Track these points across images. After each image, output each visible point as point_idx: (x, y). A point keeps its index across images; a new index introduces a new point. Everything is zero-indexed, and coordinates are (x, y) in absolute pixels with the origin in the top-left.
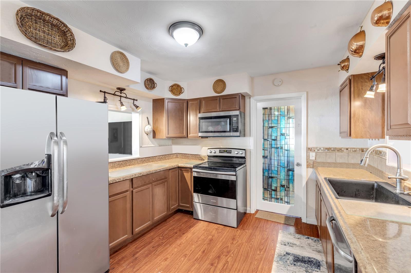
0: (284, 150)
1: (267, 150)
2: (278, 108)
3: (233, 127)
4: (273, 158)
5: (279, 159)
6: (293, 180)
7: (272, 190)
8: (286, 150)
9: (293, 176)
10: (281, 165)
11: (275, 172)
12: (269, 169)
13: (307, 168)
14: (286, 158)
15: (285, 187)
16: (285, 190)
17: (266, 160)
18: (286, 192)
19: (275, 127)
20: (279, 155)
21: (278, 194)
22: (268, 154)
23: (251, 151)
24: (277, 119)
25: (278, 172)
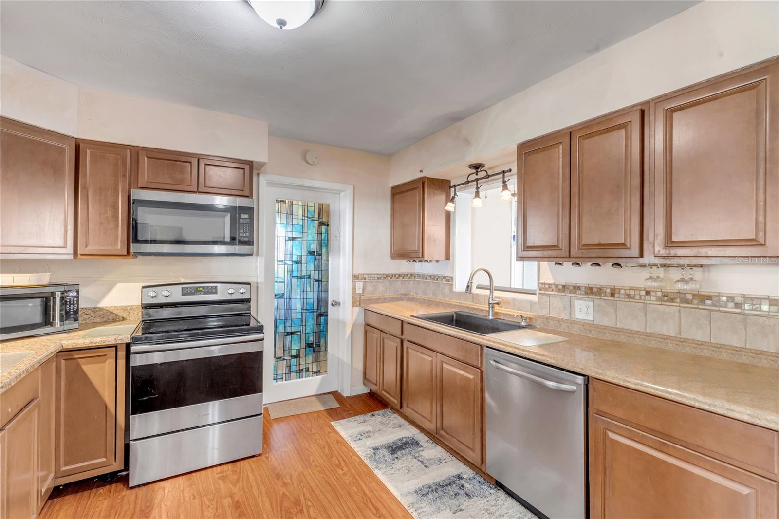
0: (312, 281)
1: (284, 282)
2: (304, 205)
3: (239, 233)
4: (293, 296)
5: (305, 298)
6: (327, 331)
7: (291, 356)
8: (316, 281)
9: (326, 323)
10: (308, 308)
11: (298, 322)
12: (286, 319)
13: (352, 307)
14: (316, 294)
15: (314, 346)
16: (314, 352)
17: (282, 301)
18: (314, 354)
19: (298, 238)
20: (305, 290)
21: (302, 362)
22: (286, 290)
23: (259, 285)
24: (301, 224)
25: (302, 321)
